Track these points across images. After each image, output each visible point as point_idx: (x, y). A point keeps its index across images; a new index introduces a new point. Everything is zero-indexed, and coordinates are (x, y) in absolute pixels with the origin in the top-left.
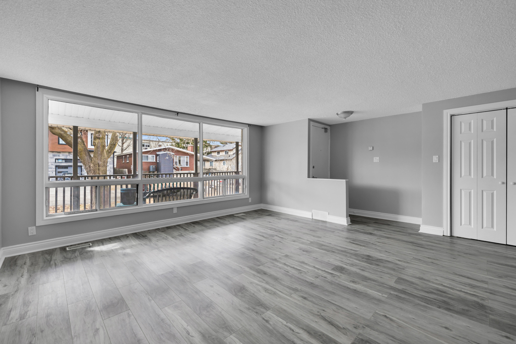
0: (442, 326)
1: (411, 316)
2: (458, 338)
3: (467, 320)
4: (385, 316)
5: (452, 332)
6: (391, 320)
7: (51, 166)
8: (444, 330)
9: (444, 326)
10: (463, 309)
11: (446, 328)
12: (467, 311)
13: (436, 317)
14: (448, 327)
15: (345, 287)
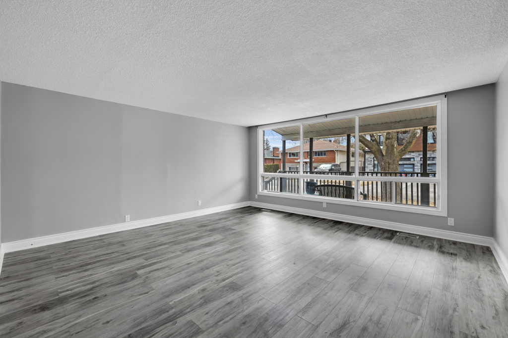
0: (111, 320)
1: (136, 307)
2: (95, 322)
4: (147, 293)
5: (102, 323)
6: (141, 294)
7: (417, 164)
8: (108, 320)
9: (111, 322)
11: (108, 322)
13: (122, 323)
15: (197, 283)
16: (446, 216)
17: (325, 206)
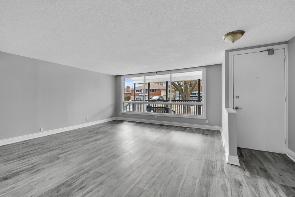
1: (65, 170)
2: (44, 179)
3: (51, 188)
4: (69, 164)
5: (48, 179)
6: (65, 165)
8: (51, 177)
9: (53, 178)
10: (60, 190)
11: (51, 178)
12: (58, 192)
13: (60, 177)
14: (51, 179)
15: (95, 157)
16: (206, 119)
17: (156, 117)
